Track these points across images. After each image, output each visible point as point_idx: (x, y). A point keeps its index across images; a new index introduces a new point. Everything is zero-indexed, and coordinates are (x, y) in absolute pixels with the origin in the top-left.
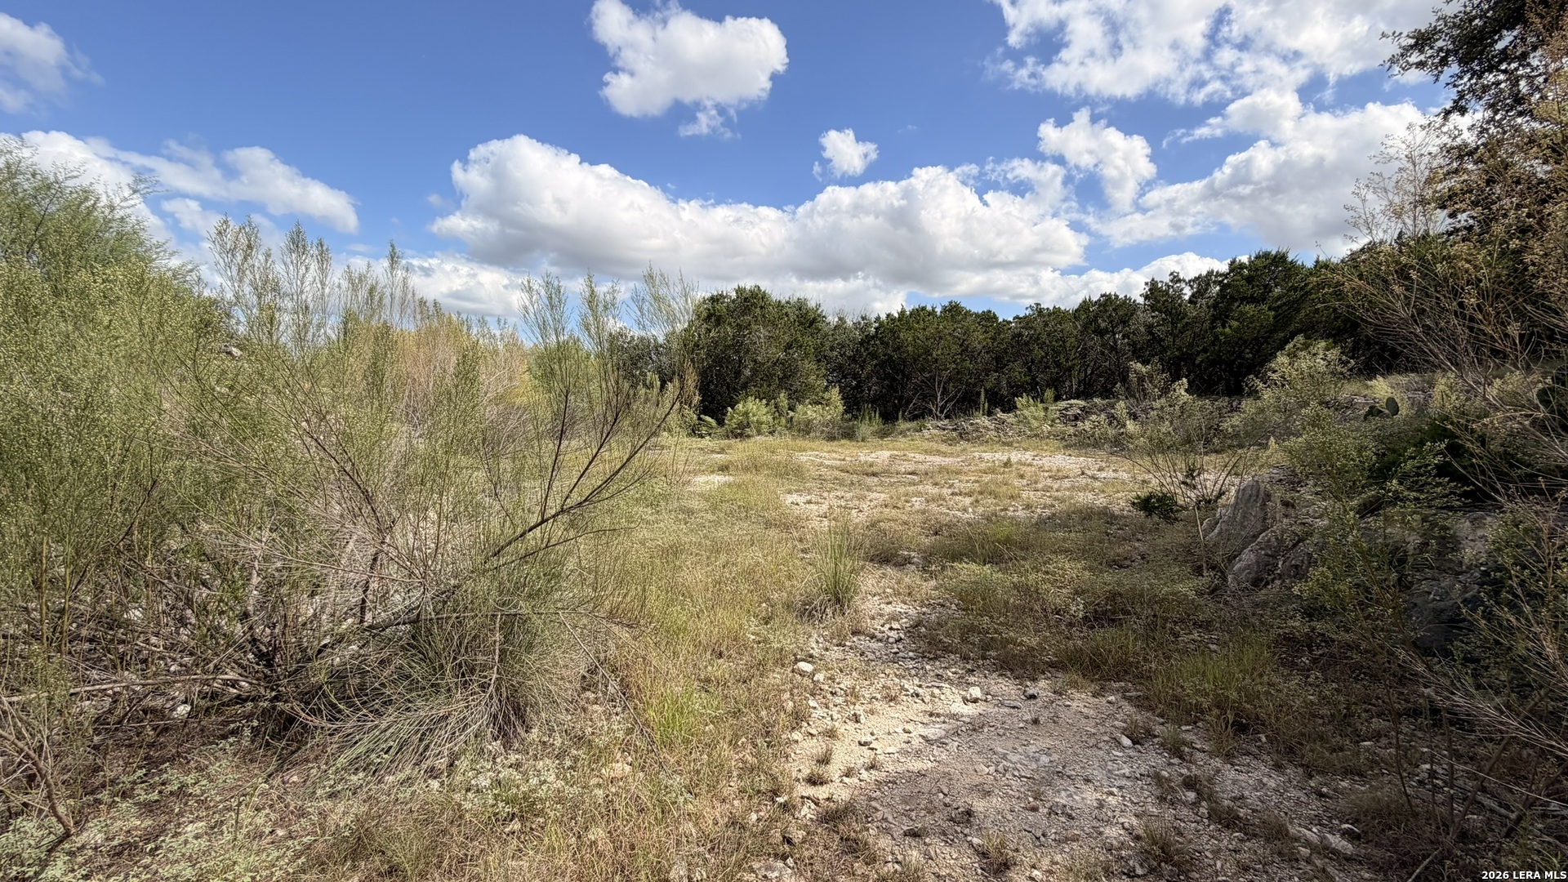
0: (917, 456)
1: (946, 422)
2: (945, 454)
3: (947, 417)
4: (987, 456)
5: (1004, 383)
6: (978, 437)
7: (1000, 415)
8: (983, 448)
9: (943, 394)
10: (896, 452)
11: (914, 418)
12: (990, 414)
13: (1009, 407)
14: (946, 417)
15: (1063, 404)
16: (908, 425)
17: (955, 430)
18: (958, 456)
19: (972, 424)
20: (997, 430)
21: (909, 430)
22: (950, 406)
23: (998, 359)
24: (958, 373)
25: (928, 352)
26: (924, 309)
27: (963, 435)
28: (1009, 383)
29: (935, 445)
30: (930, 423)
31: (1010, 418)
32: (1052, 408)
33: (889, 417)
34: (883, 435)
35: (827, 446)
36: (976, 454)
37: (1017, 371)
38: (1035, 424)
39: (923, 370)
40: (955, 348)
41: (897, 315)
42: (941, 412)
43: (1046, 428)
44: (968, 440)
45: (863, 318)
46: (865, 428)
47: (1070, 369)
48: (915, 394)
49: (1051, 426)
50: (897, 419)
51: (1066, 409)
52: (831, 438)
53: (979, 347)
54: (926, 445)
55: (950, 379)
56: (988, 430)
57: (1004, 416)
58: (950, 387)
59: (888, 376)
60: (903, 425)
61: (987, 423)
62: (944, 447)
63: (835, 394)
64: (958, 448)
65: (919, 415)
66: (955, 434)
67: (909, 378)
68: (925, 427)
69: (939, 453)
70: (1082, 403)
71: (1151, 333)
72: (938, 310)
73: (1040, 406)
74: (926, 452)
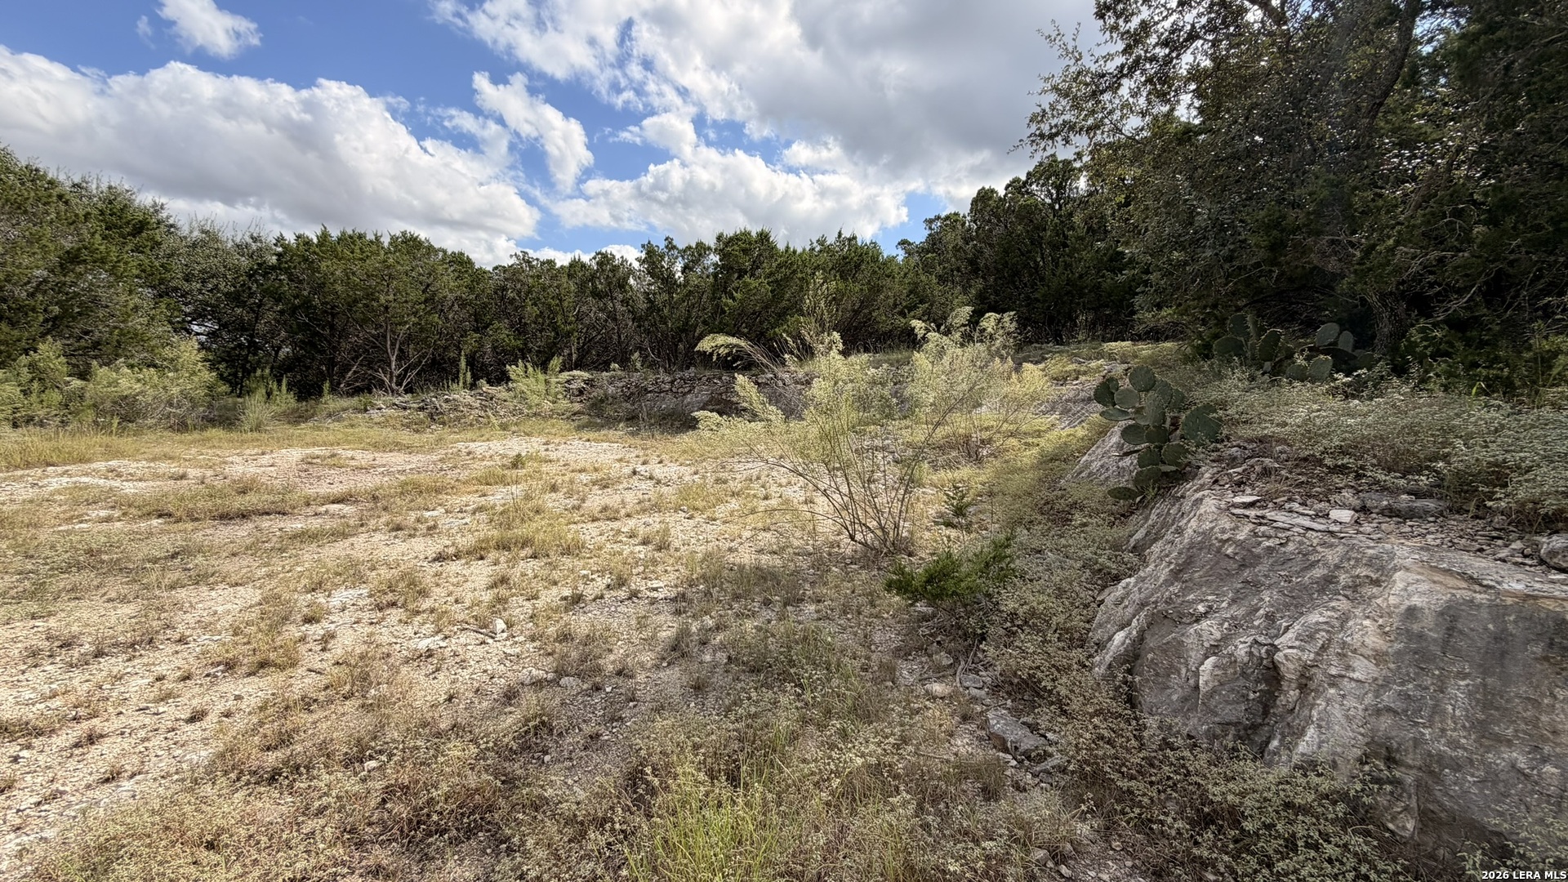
0: (358, 454)
1: (408, 397)
2: (409, 449)
3: (408, 390)
4: (479, 447)
5: (488, 347)
6: (458, 419)
7: (486, 387)
8: (469, 435)
9: (399, 358)
10: (316, 451)
11: (357, 391)
12: (473, 386)
13: (502, 378)
14: (406, 392)
15: (565, 375)
16: (345, 402)
17: (421, 409)
18: (432, 450)
19: (447, 401)
20: (483, 408)
21: (345, 410)
22: (412, 374)
23: (477, 317)
24: (422, 330)
25: (371, 296)
26: (361, 237)
27: (435, 416)
28: (494, 348)
29: (389, 434)
30: (380, 399)
31: (499, 391)
32: (553, 380)
33: (307, 391)
34: (297, 418)
35: (172, 443)
36: (460, 445)
37: (503, 332)
38: (534, 399)
39: (365, 321)
40: (415, 295)
41: (315, 241)
42: (399, 384)
43: (547, 405)
44: (444, 423)
45: (255, 239)
46: (255, 406)
47: (569, 334)
48: (355, 359)
49: (554, 402)
50: (320, 394)
51: (568, 382)
52: (182, 427)
53: (451, 297)
54: (376, 434)
55: (409, 338)
56: (471, 408)
57: (493, 390)
58: (411, 350)
59: (303, 327)
60: (331, 402)
61: (469, 399)
62: (405, 436)
63: (189, 351)
64: (428, 437)
65: (364, 387)
66: (422, 415)
67: (344, 334)
68: (373, 406)
69: (399, 447)
70: (586, 375)
71: (649, 301)
72: (386, 241)
73: (541, 377)
74: (376, 446)
